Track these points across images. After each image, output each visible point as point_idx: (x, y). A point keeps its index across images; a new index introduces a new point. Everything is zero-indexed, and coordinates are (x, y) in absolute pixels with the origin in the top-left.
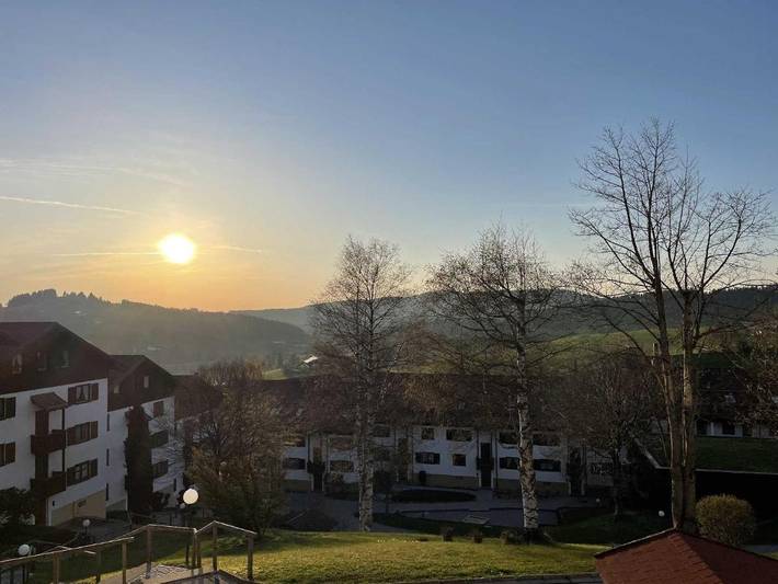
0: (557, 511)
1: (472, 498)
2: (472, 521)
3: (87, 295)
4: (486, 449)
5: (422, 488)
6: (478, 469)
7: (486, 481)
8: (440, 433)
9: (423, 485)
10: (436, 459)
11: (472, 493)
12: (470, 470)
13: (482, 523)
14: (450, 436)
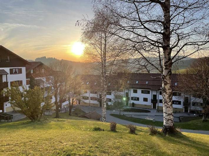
0: (179, 118)
1: (149, 112)
2: (148, 119)
3: (53, 58)
4: (155, 96)
5: (133, 108)
6: (152, 102)
7: (154, 107)
8: (139, 91)
9: (133, 107)
10: (138, 99)
11: (149, 110)
12: (149, 103)
13: (152, 119)
14: (142, 92)
